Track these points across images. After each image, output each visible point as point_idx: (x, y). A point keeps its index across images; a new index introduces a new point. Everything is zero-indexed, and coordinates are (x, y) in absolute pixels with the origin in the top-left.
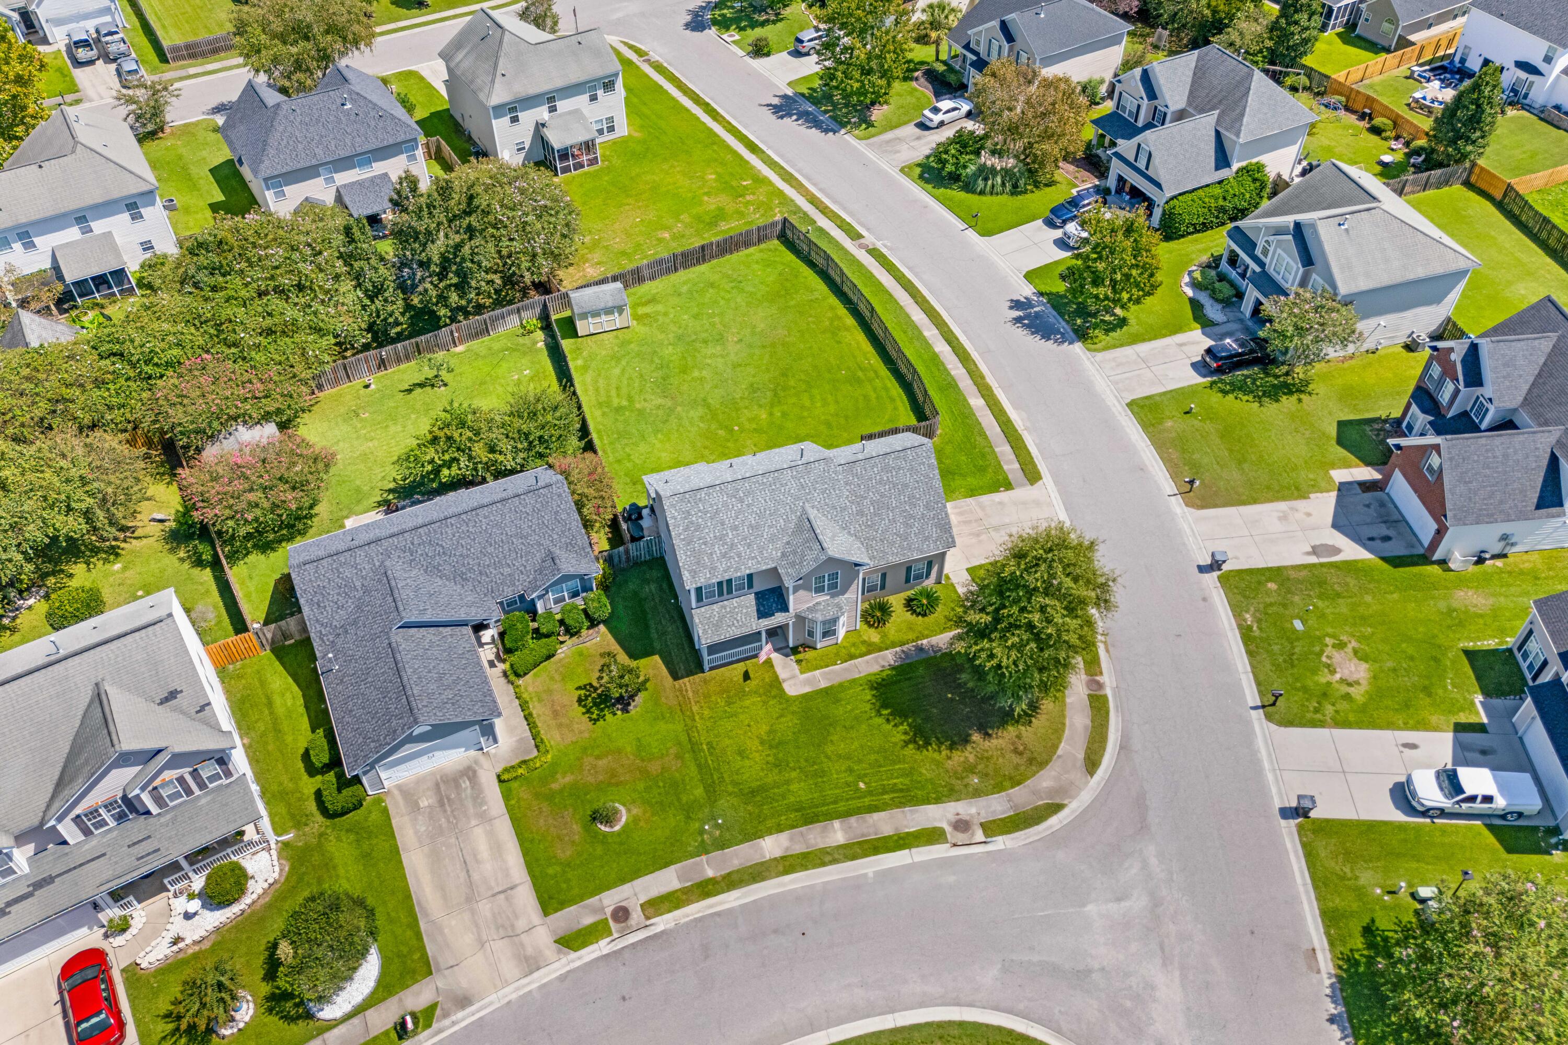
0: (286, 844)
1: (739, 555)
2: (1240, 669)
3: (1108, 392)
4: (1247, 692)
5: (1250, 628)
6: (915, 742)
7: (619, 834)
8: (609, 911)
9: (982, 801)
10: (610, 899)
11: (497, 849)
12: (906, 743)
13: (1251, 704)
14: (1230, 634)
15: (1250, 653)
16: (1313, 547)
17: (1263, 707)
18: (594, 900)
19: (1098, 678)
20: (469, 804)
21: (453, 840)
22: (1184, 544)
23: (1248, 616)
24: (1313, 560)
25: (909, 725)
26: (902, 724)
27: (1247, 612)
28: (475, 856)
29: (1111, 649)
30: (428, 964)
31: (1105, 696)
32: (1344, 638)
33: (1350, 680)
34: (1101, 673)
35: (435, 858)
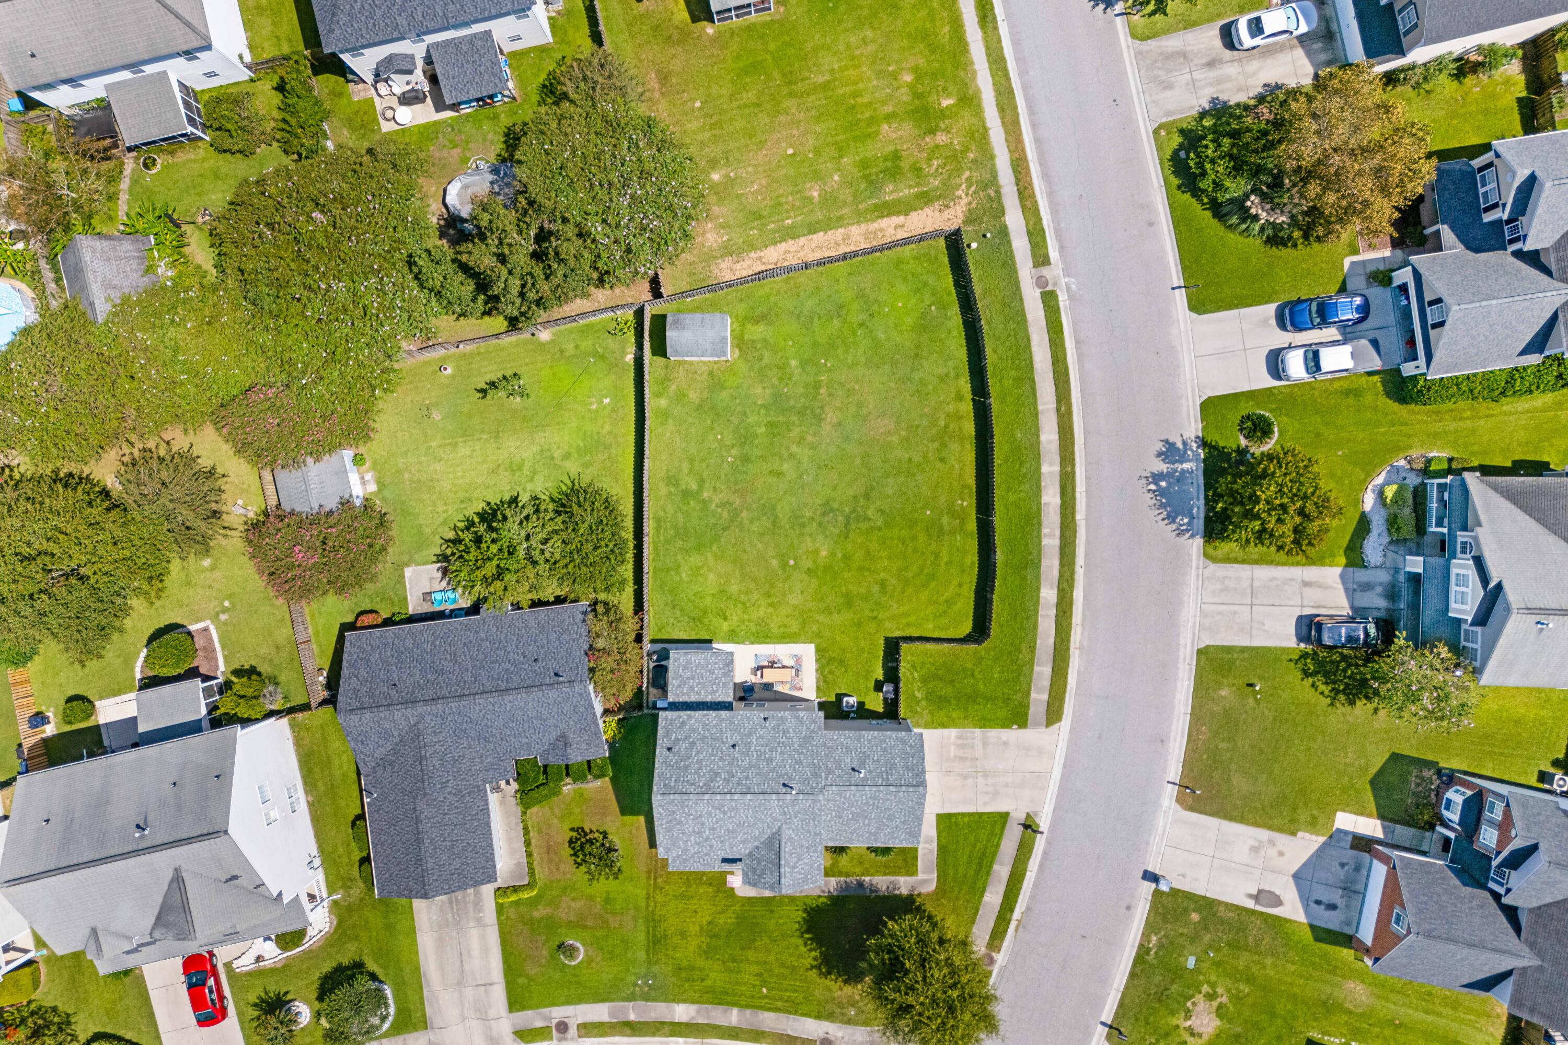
0: (335, 902)
2: (1115, 985)
3: (1190, 624)
4: (1107, 1007)
5: (1148, 951)
6: (820, 969)
7: (575, 967)
8: (554, 1022)
9: (850, 1029)
10: (558, 1013)
11: (485, 951)
12: (812, 967)
13: (1103, 1020)
14: (1128, 949)
15: (1133, 975)
16: (1260, 891)
17: (1111, 1027)
18: (546, 1011)
19: (994, 954)
20: (470, 907)
21: (454, 934)
22: (1148, 843)
23: (1154, 938)
24: (1250, 904)
25: (821, 953)
26: (814, 950)
27: (1156, 934)
28: (469, 951)
29: (1020, 930)
30: (426, 1023)
31: (991, 972)
32: (1220, 990)
33: (1196, 1031)
34: (999, 951)
35: (440, 943)
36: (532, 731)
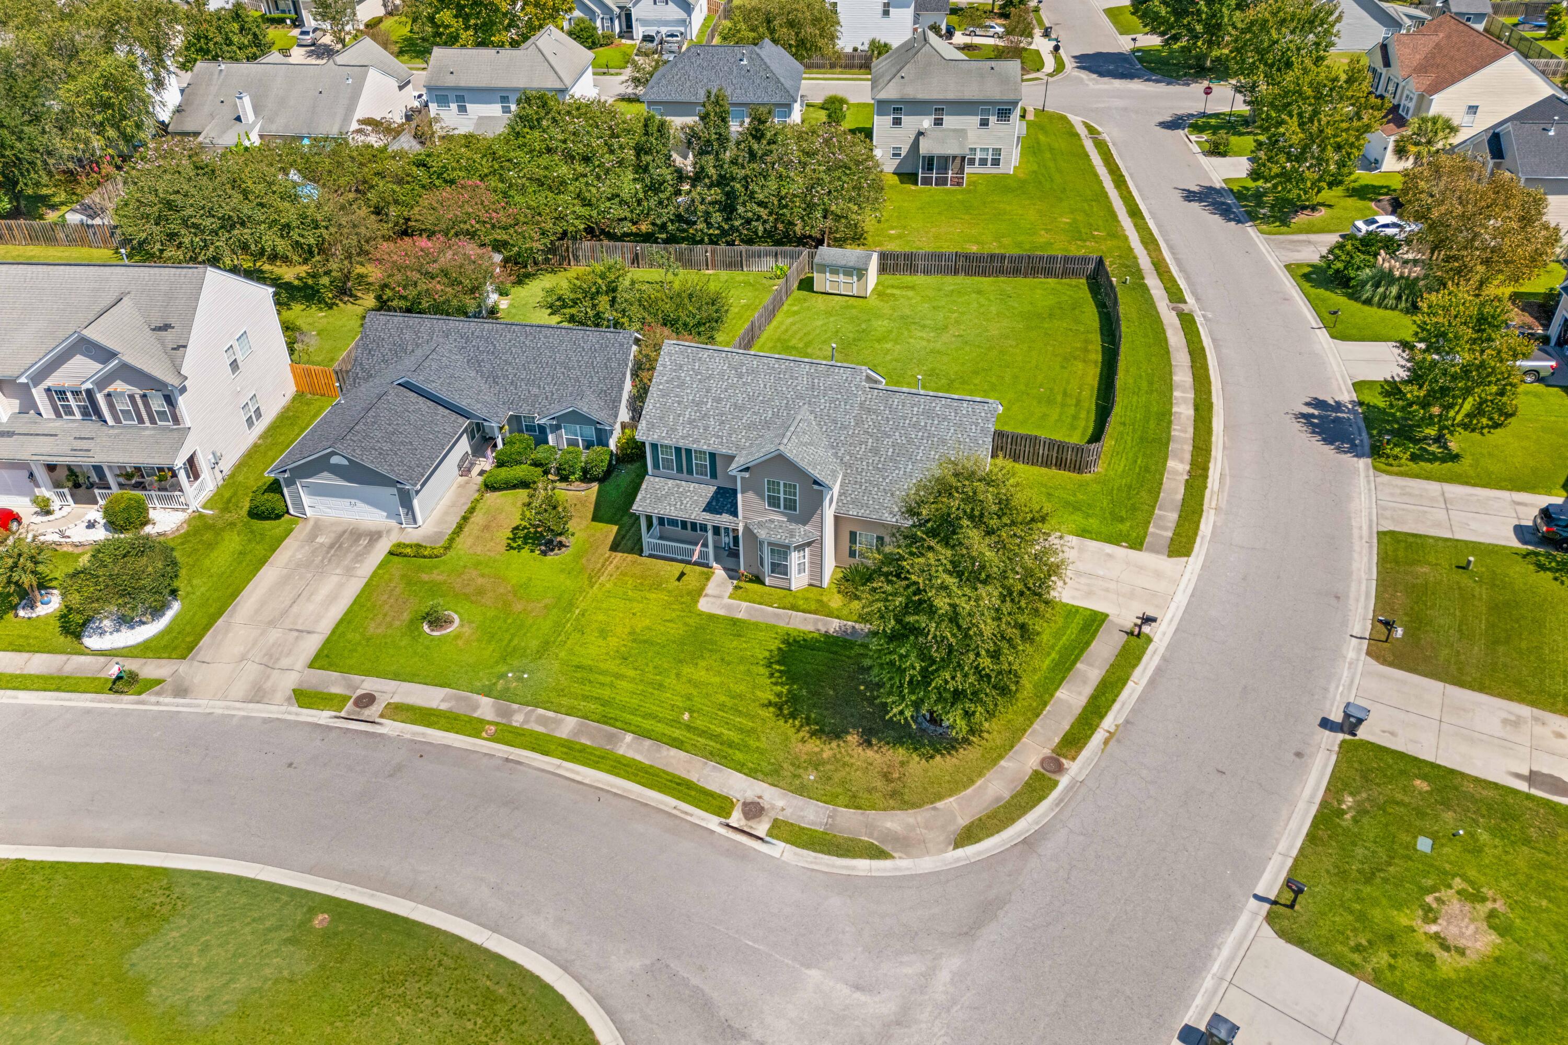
0: (201, 516)
1: (706, 428)
2: (1281, 847)
4: (1267, 876)
5: (1341, 813)
6: (781, 709)
7: (433, 639)
8: (359, 692)
9: (799, 801)
10: (369, 685)
11: (332, 598)
12: (770, 704)
13: (1260, 891)
14: (1301, 805)
15: (1312, 837)
16: (1531, 771)
17: (1275, 903)
18: (357, 678)
19: (1064, 761)
20: (350, 556)
21: (309, 576)
22: (1326, 689)
23: (1349, 800)
24: (1523, 786)
25: (789, 691)
26: (782, 684)
27: (1351, 794)
28: (312, 594)
29: (1112, 743)
30: (190, 649)
31: (1055, 784)
32: (1487, 891)
33: (1451, 942)
34: (1074, 759)
35: (284, 581)
36: (549, 380)
